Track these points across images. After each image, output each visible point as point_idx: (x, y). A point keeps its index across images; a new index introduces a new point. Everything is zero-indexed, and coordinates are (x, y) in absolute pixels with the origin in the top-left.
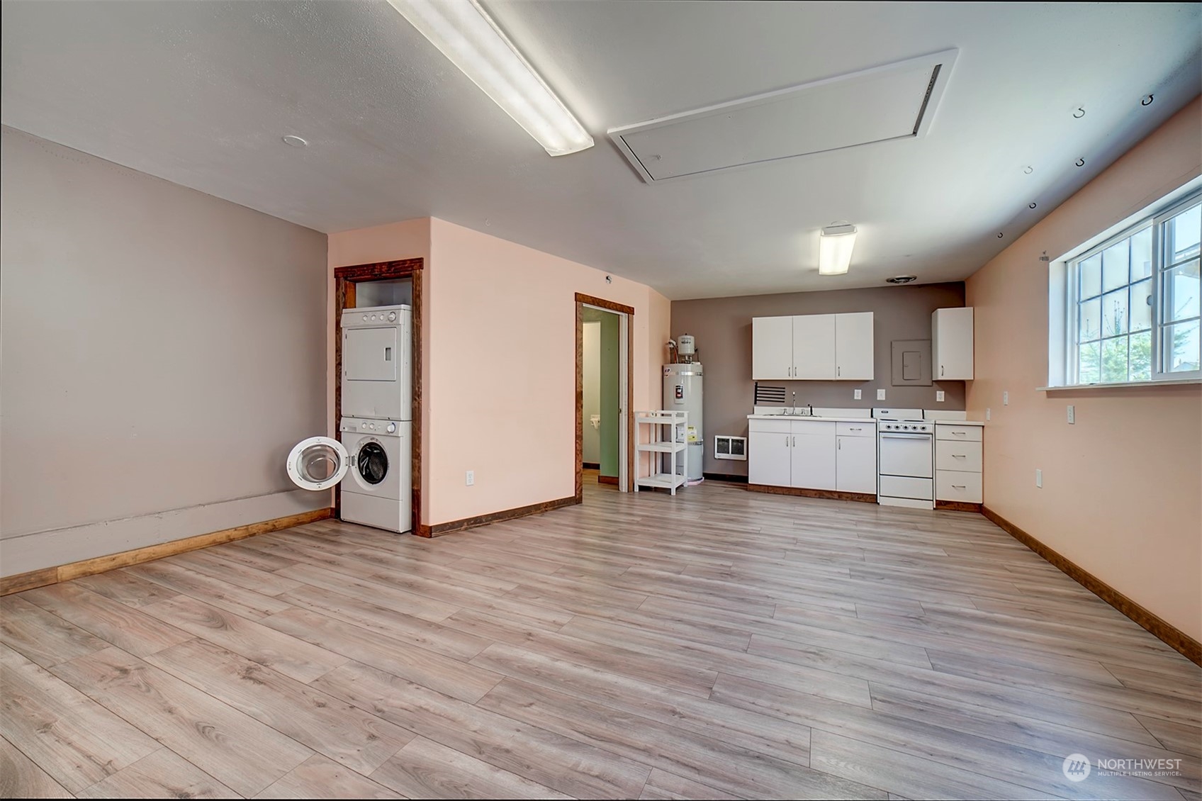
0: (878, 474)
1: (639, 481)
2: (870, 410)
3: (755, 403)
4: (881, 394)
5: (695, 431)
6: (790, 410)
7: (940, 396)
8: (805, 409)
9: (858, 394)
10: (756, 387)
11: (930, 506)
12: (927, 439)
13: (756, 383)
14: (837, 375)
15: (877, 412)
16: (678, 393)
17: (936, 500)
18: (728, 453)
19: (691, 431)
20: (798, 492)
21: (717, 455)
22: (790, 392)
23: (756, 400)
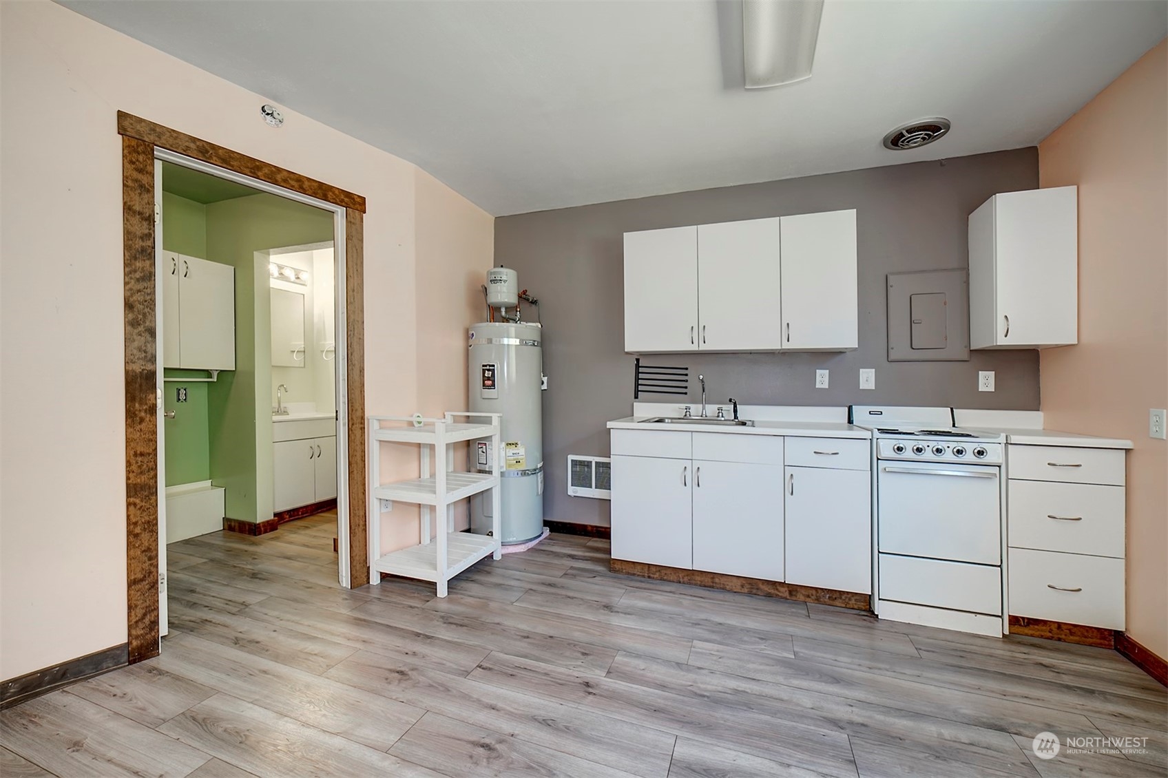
0: (875, 552)
1: (378, 564)
2: (847, 409)
3: (636, 397)
4: (867, 379)
5: (521, 450)
6: (696, 409)
7: (986, 381)
8: (725, 407)
9: (822, 378)
10: (638, 366)
11: (996, 629)
12: (989, 477)
13: (638, 360)
14: (785, 339)
15: (860, 413)
16: (485, 379)
17: (1009, 616)
18: (591, 487)
19: (512, 450)
20: (708, 580)
21: (572, 491)
22: (695, 375)
23: (637, 392)
